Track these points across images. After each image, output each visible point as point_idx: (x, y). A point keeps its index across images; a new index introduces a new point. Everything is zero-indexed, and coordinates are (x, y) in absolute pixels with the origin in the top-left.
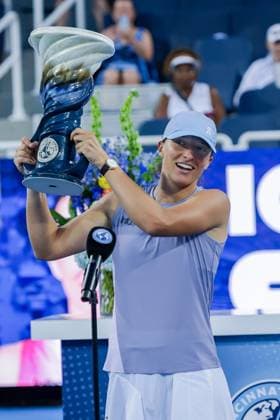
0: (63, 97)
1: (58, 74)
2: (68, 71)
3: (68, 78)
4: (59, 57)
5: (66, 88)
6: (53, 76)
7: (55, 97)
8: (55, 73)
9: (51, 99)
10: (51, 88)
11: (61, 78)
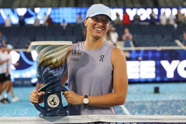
0: (58, 74)
2: (59, 61)
3: (59, 64)
6: (52, 64)
7: (54, 74)
8: (54, 63)
9: (52, 75)
10: (51, 69)
11: (56, 65)
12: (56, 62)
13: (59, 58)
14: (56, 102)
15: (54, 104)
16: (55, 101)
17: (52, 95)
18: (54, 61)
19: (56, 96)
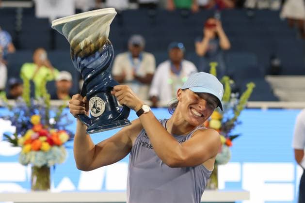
0: (94, 63)
1: (84, 48)
2: (91, 43)
3: (93, 49)
4: (81, 36)
5: (94, 57)
6: (81, 50)
7: (88, 65)
8: (82, 48)
9: (85, 67)
10: (82, 59)
11: (88, 50)
12: (86, 46)
13: (89, 39)
14: (99, 108)
15: (97, 112)
16: (98, 106)
17: (92, 98)
18: (82, 45)
19: (98, 98)
